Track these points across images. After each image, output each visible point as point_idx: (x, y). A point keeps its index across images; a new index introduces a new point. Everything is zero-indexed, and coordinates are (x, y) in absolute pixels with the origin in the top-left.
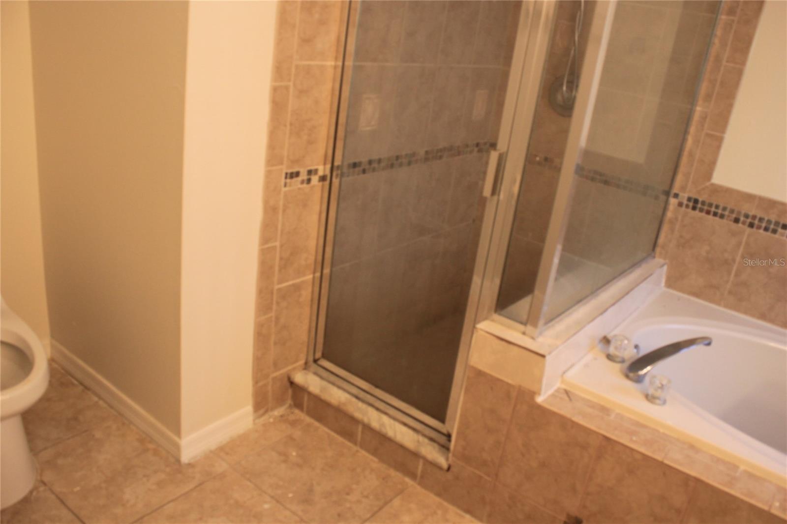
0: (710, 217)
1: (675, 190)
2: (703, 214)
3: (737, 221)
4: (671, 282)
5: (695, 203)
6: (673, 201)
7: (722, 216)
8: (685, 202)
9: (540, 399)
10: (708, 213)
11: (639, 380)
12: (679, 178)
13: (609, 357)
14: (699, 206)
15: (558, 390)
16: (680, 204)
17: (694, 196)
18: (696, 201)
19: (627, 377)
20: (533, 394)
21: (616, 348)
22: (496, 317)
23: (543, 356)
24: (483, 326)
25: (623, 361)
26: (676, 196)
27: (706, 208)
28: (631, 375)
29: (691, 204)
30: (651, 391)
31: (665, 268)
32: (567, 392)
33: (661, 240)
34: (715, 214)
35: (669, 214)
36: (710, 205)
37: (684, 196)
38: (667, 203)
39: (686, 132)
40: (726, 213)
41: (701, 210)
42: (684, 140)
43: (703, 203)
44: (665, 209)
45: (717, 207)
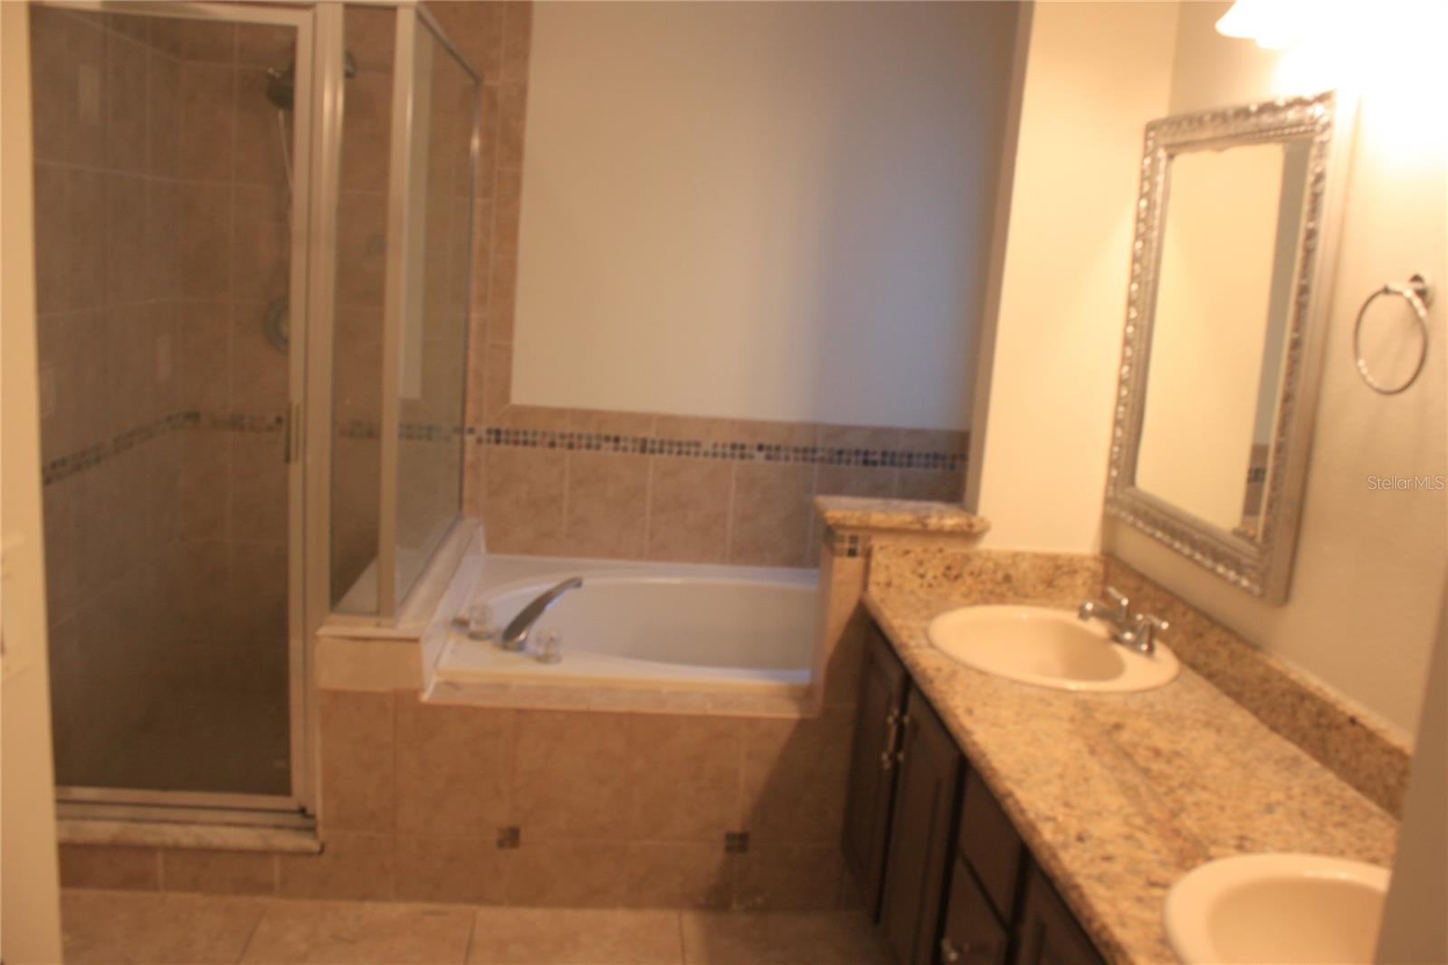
0: (520, 448)
1: (468, 425)
2: (511, 447)
3: (552, 445)
4: (493, 547)
5: (497, 435)
6: (470, 439)
7: (534, 444)
8: (485, 436)
9: (425, 697)
10: (516, 443)
11: (521, 647)
12: (470, 407)
13: (474, 636)
14: (503, 437)
15: (438, 686)
16: (479, 441)
17: (494, 426)
18: (498, 432)
19: (505, 648)
20: (416, 693)
21: (478, 622)
22: (333, 617)
23: (415, 641)
24: (322, 631)
25: (489, 636)
26: (471, 431)
27: (512, 438)
28: (510, 644)
29: (493, 437)
30: (541, 651)
31: (481, 529)
32: (450, 684)
33: (467, 493)
34: (525, 443)
35: (469, 457)
36: (517, 433)
37: (482, 429)
38: (463, 443)
39: (466, 347)
40: (538, 438)
41: (507, 442)
42: (466, 357)
43: (507, 432)
44: (462, 451)
45: (525, 433)
